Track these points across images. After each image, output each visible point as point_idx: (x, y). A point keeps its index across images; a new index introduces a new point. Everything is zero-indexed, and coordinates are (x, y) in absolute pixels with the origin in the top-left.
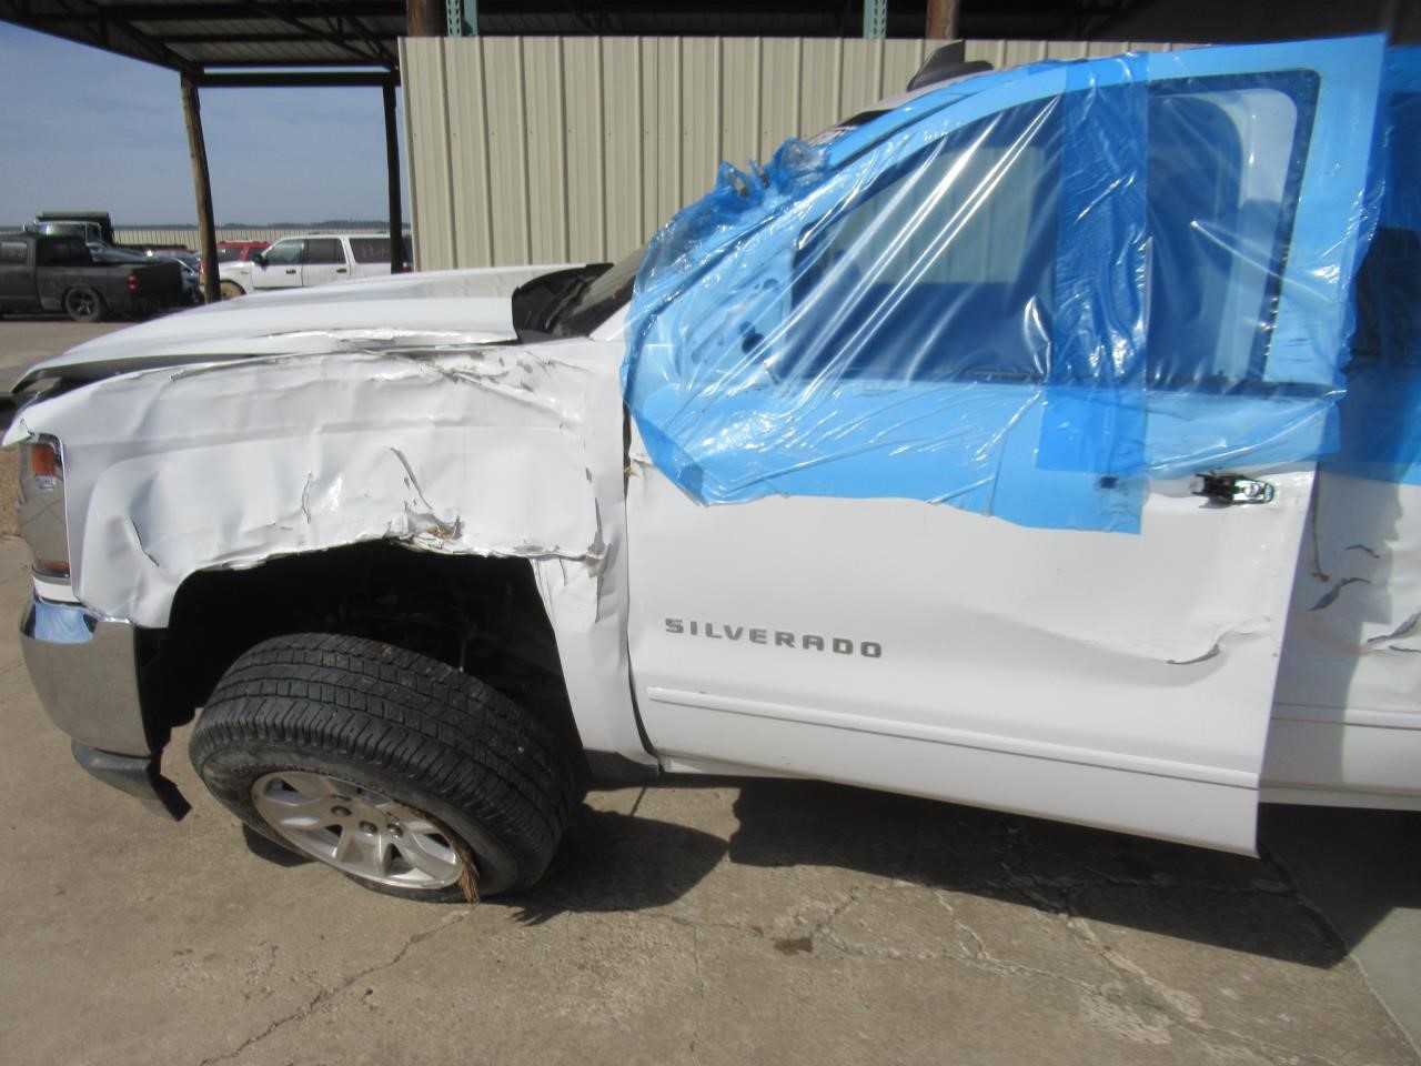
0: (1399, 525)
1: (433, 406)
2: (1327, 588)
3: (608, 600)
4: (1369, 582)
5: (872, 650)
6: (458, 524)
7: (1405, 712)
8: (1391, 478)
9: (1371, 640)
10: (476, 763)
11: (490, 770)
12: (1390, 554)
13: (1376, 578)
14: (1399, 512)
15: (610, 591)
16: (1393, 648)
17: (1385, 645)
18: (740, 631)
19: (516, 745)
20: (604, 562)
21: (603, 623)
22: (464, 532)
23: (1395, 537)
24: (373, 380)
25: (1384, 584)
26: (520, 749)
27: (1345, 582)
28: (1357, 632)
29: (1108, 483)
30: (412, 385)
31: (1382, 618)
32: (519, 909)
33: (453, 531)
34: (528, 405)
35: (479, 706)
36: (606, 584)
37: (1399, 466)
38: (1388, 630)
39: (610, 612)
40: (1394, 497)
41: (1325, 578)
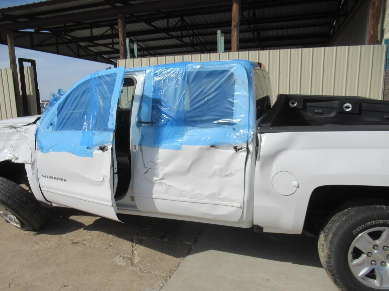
0: (159, 156)
1: (16, 137)
2: (146, 170)
3: (34, 171)
4: (154, 169)
5: (65, 180)
6: (18, 157)
7: (163, 196)
8: (158, 147)
9: (155, 181)
10: (12, 200)
11: (15, 201)
12: (157, 163)
13: (156, 168)
14: (159, 154)
15: (34, 169)
16: (159, 182)
17: (158, 182)
18: (50, 177)
19: (23, 198)
20: (33, 164)
21: (33, 175)
22: (19, 159)
23: (158, 159)
24: (9, 132)
25: (157, 169)
26: (24, 199)
27: (149, 168)
28: (152, 179)
29: (88, 148)
30: (13, 133)
31: (157, 176)
32: (36, 233)
33: (17, 159)
34: (25, 136)
35: (17, 190)
36: (33, 168)
37: (160, 145)
38: (158, 179)
39: (34, 173)
40: (158, 151)
41: (146, 168)
